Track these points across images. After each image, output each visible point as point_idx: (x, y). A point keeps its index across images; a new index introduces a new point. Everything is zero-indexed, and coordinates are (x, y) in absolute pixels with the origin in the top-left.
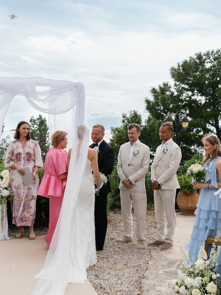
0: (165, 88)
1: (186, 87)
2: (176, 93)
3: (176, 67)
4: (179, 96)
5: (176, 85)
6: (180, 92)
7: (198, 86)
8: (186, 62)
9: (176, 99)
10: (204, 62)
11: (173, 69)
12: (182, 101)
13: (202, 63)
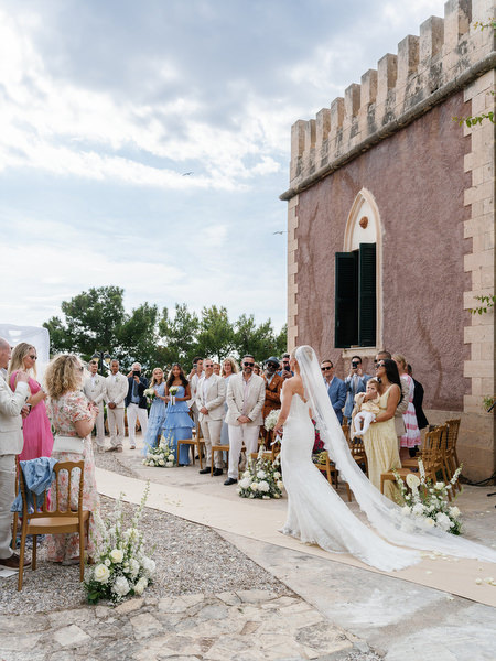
0: (55, 322)
1: (80, 322)
2: (67, 328)
3: (69, 301)
4: (69, 331)
5: (68, 320)
6: (71, 326)
7: (91, 322)
8: (80, 297)
9: (68, 334)
10: (97, 297)
11: (64, 303)
12: (74, 336)
13: (95, 298)
